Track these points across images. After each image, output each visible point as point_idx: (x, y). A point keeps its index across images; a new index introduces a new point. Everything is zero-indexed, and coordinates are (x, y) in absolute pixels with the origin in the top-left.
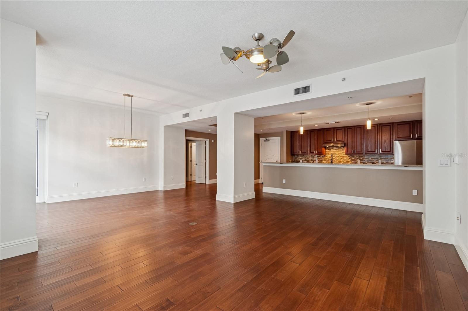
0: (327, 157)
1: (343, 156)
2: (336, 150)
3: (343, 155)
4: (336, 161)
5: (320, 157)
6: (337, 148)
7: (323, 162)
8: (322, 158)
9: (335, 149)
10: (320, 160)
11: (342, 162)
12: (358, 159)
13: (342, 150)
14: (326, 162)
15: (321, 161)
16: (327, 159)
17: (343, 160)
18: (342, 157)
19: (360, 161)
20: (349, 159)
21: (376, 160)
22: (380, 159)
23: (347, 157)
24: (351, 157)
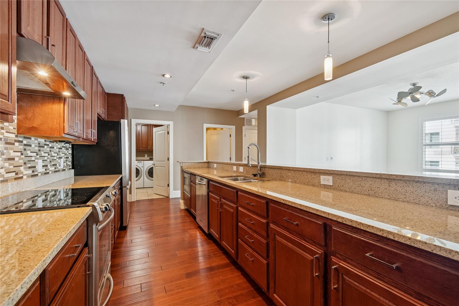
12: (37, 154)
19: (41, 161)
20: (19, 154)
21: (58, 156)
22: (62, 155)
23: (17, 144)
24: (25, 147)
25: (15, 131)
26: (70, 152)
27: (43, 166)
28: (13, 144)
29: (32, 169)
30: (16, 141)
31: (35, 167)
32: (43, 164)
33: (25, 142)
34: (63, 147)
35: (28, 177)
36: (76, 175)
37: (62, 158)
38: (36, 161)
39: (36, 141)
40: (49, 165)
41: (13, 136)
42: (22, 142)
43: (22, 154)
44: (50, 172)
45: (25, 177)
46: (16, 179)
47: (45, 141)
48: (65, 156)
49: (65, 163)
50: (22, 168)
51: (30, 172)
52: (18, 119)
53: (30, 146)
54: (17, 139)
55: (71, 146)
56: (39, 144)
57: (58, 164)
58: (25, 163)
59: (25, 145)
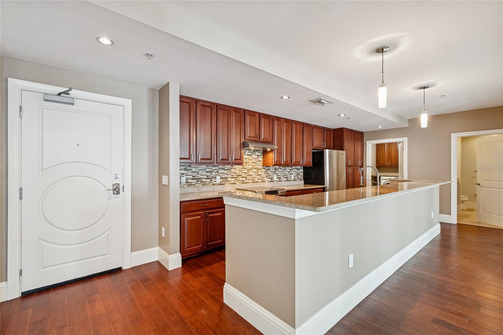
0: (235, 171)
1: (258, 169)
2: (248, 157)
3: (258, 167)
4: (248, 177)
5: (224, 169)
6: (250, 154)
7: (229, 179)
8: (226, 172)
9: (248, 155)
10: (224, 176)
11: (256, 179)
12: (274, 173)
13: (256, 157)
14: (234, 179)
15: (226, 178)
16: (235, 173)
17: (258, 175)
18: (256, 170)
19: (276, 176)
20: (264, 173)
21: (289, 173)
22: (292, 172)
23: (263, 169)
24: (267, 170)
25: (262, 165)
26: (302, 171)
27: (277, 178)
28: (261, 169)
29: (271, 179)
30: (262, 168)
31: (272, 178)
32: (277, 177)
33: (267, 168)
34: (294, 168)
35: (268, 181)
36: (305, 184)
37: (293, 174)
38: (273, 175)
39: (273, 167)
40: (282, 178)
41: (261, 166)
42: (265, 168)
43: (265, 173)
44: (283, 181)
45: (266, 182)
46: (262, 182)
47: (279, 167)
48: (297, 173)
49: (296, 177)
50: (265, 178)
51: (270, 180)
52: (263, 160)
53: (270, 169)
54: (262, 167)
55: (302, 168)
56: (275, 168)
57: (289, 178)
58: (267, 176)
59: (267, 169)
